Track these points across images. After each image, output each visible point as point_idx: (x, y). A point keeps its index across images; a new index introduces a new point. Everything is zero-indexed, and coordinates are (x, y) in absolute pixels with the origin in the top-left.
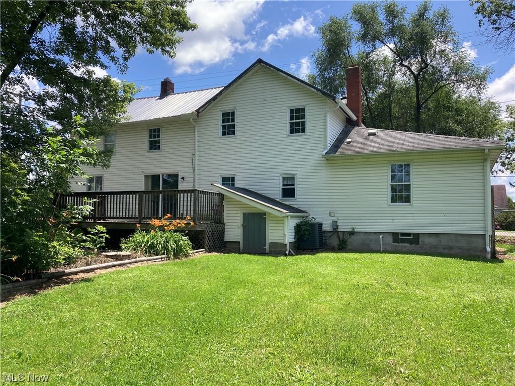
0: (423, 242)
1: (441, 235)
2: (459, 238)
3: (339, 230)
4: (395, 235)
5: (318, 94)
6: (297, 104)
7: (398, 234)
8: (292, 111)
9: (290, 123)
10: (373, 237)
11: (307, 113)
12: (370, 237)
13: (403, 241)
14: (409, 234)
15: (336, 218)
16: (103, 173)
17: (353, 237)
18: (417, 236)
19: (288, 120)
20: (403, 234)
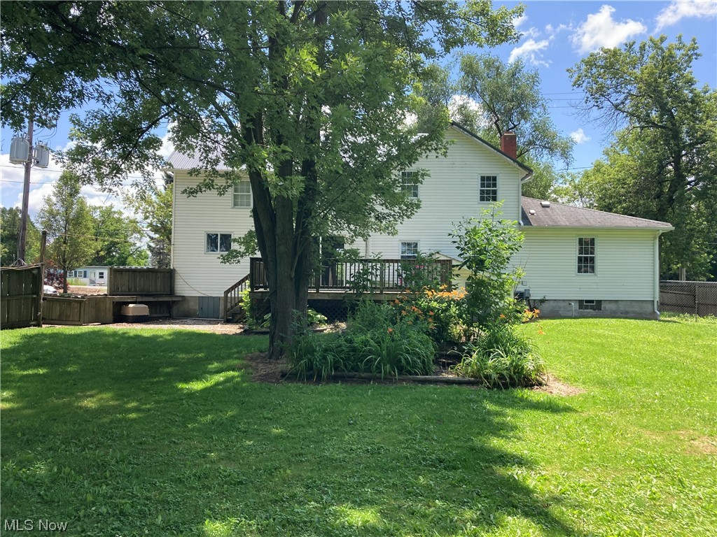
0: (605, 308)
1: (620, 302)
2: (634, 304)
3: (531, 298)
4: (581, 302)
5: (515, 167)
6: (489, 172)
7: (583, 301)
8: (483, 179)
9: (481, 190)
10: (562, 304)
11: (499, 182)
12: (559, 304)
13: (587, 307)
14: (592, 301)
15: (528, 286)
16: (232, 230)
17: (543, 304)
18: (599, 302)
19: (479, 188)
20: (587, 301)
